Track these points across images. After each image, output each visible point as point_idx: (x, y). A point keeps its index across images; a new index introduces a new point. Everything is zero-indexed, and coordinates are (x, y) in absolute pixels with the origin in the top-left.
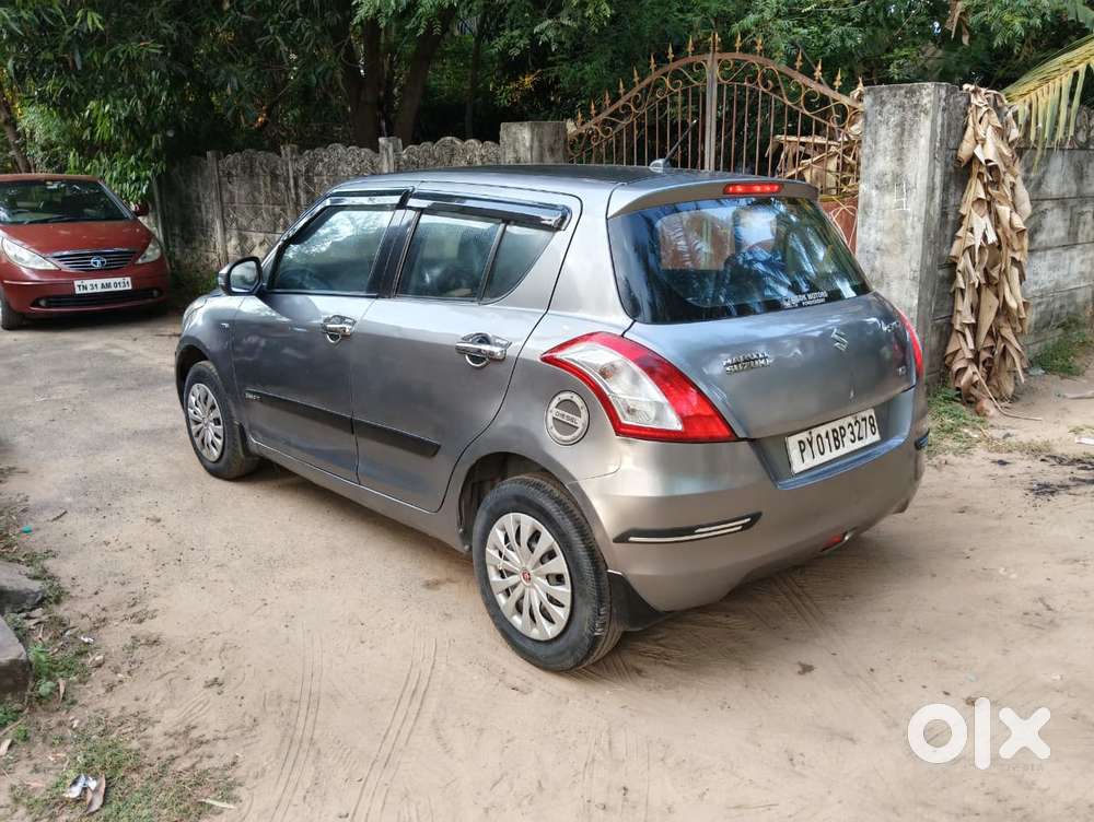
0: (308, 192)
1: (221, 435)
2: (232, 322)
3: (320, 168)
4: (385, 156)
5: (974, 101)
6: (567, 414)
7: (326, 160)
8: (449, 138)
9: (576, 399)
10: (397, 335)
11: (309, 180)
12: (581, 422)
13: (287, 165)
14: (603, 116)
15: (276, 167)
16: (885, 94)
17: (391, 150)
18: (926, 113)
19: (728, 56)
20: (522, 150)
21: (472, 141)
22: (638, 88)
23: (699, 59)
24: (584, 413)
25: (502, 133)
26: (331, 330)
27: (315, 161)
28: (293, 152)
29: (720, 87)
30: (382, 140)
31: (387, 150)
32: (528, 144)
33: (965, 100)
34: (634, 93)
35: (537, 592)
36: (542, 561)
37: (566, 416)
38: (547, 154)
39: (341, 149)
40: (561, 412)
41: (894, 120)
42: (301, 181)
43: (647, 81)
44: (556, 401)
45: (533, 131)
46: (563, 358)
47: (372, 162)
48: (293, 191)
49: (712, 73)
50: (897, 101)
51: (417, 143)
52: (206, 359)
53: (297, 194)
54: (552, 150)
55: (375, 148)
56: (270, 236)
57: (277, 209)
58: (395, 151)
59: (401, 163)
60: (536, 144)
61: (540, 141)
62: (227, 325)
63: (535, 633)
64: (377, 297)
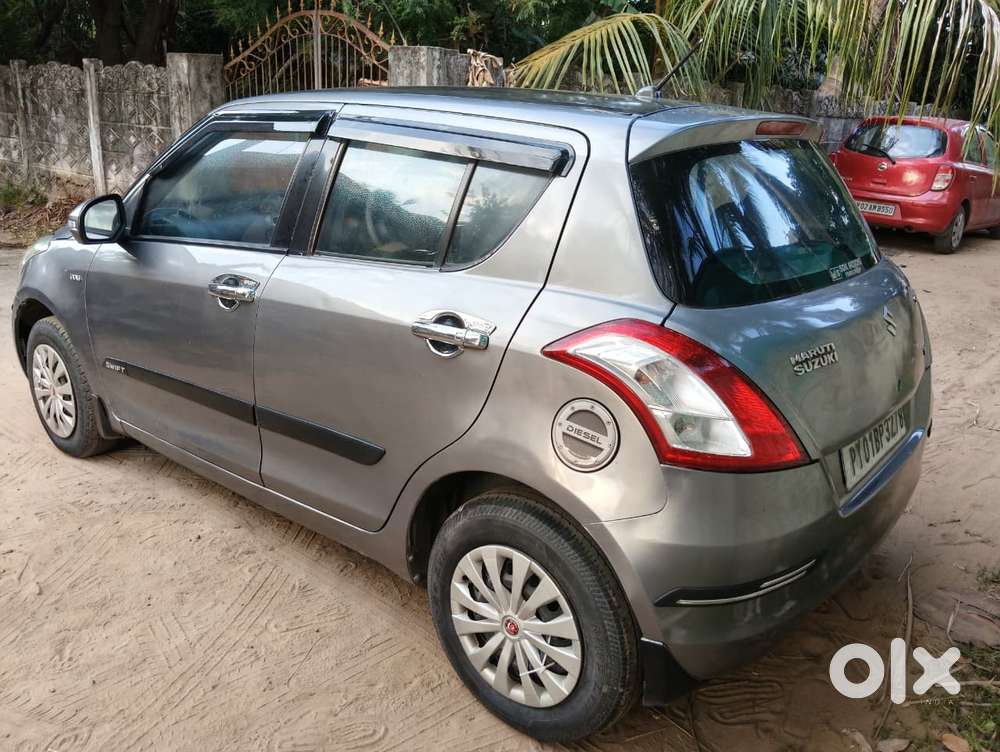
0: (33, 102)
1: (73, 412)
2: (85, 274)
3: (41, 81)
4: (88, 74)
5: (473, 62)
6: (585, 430)
7: (46, 75)
8: (133, 62)
9: (599, 410)
10: (320, 306)
11: (33, 92)
12: (606, 442)
13: (15, 77)
14: (247, 53)
15: (8, 79)
16: (400, 52)
17: (92, 69)
18: (423, 68)
19: (326, 13)
20: (182, 76)
21: (150, 66)
22: (269, 32)
23: (308, 13)
24: (611, 429)
25: (168, 60)
26: (222, 292)
27: (38, 75)
28: (20, 66)
29: (322, 36)
30: (85, 61)
31: (89, 70)
32: (186, 71)
33: (466, 61)
34: (267, 35)
35: (530, 639)
36: (525, 596)
37: (584, 432)
38: (204, 80)
39: (56, 66)
40: (576, 426)
41: (406, 72)
42: (28, 92)
43: (275, 27)
44: (567, 411)
45: (189, 61)
46: (578, 353)
47: (80, 79)
48: (22, 101)
49: (317, 25)
50: (407, 58)
51: (112, 65)
52: (49, 314)
53: (25, 104)
54: (209, 78)
55: (81, 66)
56: (6, 139)
57: (11, 116)
58: (96, 70)
59: (101, 81)
60: (193, 72)
61: (198, 70)
62: (77, 278)
63: (546, 700)
64: (287, 253)
